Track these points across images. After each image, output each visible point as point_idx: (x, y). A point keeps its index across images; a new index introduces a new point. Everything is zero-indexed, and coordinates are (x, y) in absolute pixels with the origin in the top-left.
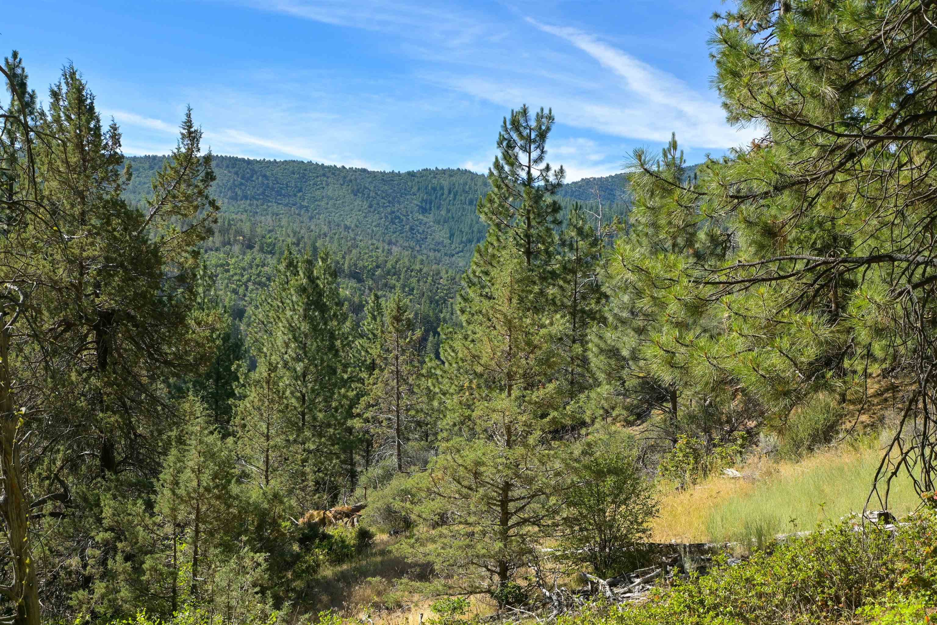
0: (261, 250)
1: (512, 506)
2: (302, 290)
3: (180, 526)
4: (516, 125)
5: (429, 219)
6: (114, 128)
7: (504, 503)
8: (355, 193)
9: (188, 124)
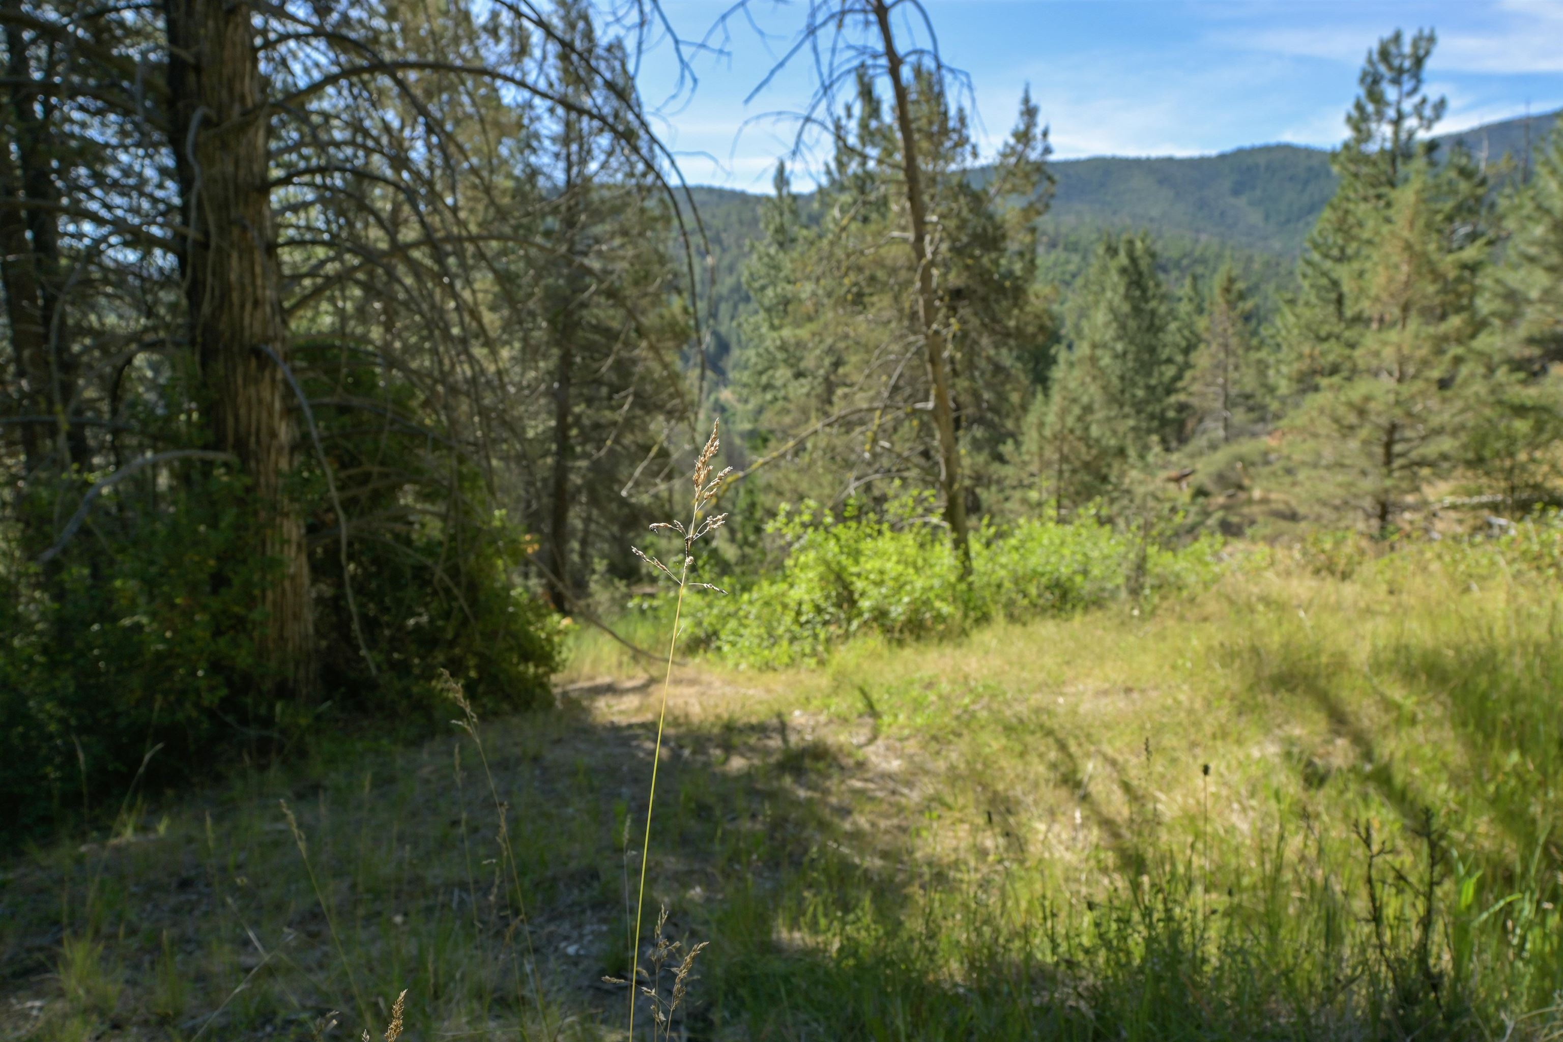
0: (1066, 249)
1: (1398, 448)
2: (1123, 271)
3: (1046, 464)
4: (1385, 55)
5: (1242, 202)
6: (961, 110)
7: (1388, 445)
8: (1161, 182)
9: (1026, 100)
